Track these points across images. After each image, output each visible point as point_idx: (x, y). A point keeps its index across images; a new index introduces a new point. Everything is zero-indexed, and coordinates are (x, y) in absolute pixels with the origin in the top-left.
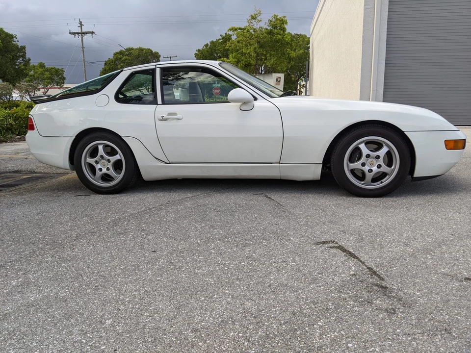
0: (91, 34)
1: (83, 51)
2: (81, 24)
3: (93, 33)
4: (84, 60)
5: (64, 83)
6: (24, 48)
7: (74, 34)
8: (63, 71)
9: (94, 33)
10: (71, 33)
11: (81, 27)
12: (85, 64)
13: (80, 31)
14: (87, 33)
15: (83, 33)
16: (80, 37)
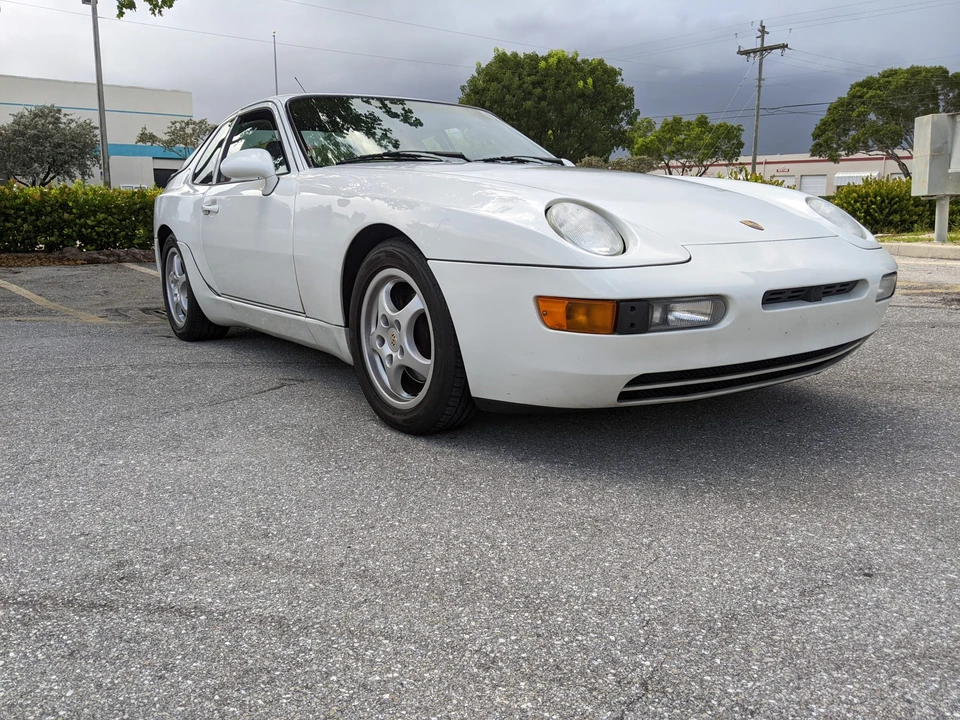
0: (780, 50)
1: (760, 87)
2: (763, 31)
3: (784, 47)
4: (758, 105)
5: (738, 154)
6: (630, 91)
7: (747, 53)
8: (740, 129)
9: (787, 46)
10: (740, 53)
11: (762, 37)
12: (760, 113)
13: (759, 46)
14: (772, 48)
15: (764, 50)
16: (758, 57)
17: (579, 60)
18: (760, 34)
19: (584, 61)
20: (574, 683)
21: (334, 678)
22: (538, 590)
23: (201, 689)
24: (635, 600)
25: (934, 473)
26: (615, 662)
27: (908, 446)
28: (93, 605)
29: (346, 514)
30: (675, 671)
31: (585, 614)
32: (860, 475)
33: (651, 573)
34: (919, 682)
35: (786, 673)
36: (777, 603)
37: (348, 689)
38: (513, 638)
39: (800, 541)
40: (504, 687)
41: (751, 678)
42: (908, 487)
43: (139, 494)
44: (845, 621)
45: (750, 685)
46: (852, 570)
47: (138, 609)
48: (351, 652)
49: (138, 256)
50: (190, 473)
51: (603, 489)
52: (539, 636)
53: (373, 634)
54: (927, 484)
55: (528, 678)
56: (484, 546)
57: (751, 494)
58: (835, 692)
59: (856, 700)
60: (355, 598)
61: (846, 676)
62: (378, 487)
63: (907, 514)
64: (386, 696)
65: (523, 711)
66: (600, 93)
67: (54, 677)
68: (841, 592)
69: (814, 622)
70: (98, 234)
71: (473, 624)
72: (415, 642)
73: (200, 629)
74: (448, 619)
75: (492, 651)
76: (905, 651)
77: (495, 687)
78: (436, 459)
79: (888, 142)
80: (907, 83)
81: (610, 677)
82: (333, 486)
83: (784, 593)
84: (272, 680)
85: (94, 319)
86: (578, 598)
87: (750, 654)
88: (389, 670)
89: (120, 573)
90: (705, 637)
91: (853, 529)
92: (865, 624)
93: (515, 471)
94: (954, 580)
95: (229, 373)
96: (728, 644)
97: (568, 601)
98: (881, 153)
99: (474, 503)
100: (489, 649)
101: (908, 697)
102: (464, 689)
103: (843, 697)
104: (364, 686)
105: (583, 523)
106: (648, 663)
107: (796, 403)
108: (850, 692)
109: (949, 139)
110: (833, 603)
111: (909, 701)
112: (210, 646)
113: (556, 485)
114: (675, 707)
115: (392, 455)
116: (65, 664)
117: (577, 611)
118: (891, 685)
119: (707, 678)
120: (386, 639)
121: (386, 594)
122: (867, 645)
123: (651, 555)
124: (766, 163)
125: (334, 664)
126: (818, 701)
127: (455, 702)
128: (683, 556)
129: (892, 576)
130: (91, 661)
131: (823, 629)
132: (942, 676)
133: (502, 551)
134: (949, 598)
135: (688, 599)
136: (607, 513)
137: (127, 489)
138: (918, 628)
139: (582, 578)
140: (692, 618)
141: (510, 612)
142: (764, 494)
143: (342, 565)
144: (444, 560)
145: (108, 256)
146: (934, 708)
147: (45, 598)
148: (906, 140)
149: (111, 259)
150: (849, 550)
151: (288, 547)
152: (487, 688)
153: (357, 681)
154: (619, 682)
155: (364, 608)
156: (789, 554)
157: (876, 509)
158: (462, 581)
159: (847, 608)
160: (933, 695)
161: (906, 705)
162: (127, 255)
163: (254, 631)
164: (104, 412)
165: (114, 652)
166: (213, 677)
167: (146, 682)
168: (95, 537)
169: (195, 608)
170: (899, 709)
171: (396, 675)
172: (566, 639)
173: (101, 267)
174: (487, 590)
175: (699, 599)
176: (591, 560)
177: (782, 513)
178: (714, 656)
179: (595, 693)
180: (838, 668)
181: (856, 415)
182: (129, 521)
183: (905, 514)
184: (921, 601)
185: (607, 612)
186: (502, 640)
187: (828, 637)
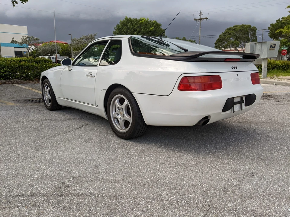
0: (206, 19)
2: (201, 14)
3: (207, 18)
4: (200, 35)
6: (164, 30)
7: (196, 20)
11: (201, 15)
13: (200, 18)
14: (204, 19)
15: (201, 19)
16: (200, 21)
17: (149, 20)
18: (200, 15)
19: (150, 21)
20: (193, 207)
21: (134, 210)
22: (176, 183)
23: (102, 215)
24: (200, 185)
25: (263, 147)
26: (200, 201)
27: (255, 140)
28: (62, 195)
29: (118, 165)
30: (215, 202)
31: (190, 189)
32: (245, 148)
33: (202, 178)
34: (269, 201)
35: (240, 201)
36: (234, 184)
37: (139, 212)
38: (174, 197)
39: (235, 167)
40: (177, 209)
41: (233, 203)
42: (257, 151)
43: (57, 162)
44: (250, 187)
45: (233, 204)
46: (249, 174)
47: (75, 195)
48: (136, 203)
49: (18, 82)
50: (68, 155)
51: (183, 155)
52: (180, 196)
53: (139, 198)
54: (262, 150)
55: (182, 206)
56: (158, 173)
57: (220, 155)
58: (252, 205)
59: (257, 206)
60: (131, 189)
61: (253, 200)
62: (123, 157)
63: (259, 158)
64: (149, 213)
65: (183, 214)
66: (155, 31)
67: (62, 215)
68: (248, 180)
69: (243, 188)
70: (4, 75)
71: (163, 193)
72: (151, 199)
73: (94, 199)
74: (157, 193)
75: (171, 200)
76: (265, 193)
77: (175, 209)
78: (136, 148)
79: (235, 46)
80: (241, 29)
81: (201, 205)
82: (110, 157)
83: (235, 181)
84: (119, 211)
85: (11, 104)
86: (186, 185)
87: (231, 197)
88: (147, 207)
89: (64, 185)
90: (220, 193)
91: (247, 163)
92: (255, 188)
93: (159, 151)
94: (272, 175)
95: (65, 122)
96: (225, 194)
97: (184, 186)
98: (233, 49)
99: (151, 161)
100: (170, 200)
101: (268, 204)
102: (167, 210)
103: (254, 205)
104: (143, 211)
105: (181, 165)
106: (208, 201)
107: (225, 128)
108: (255, 204)
109: (255, 49)
110: (247, 183)
111: (268, 205)
112: (99, 204)
113: (171, 154)
114: (218, 211)
115: (124, 147)
116: (63, 211)
117: (187, 189)
118: (264, 202)
119: (223, 203)
120: (143, 199)
121: (138, 187)
122: (256, 193)
123: (201, 173)
125: (133, 206)
126: (249, 207)
127: (166, 213)
128: (208, 173)
129: (258, 175)
130: (70, 210)
131: (246, 189)
132: (274, 199)
133: (163, 174)
134: (272, 180)
135: (213, 184)
136: (186, 162)
137: (53, 161)
138: (266, 188)
139: (186, 180)
140: (215, 189)
141: (171, 190)
142: (223, 155)
143: (123, 180)
144: (149, 177)
145: (8, 82)
146: (274, 206)
147: (48, 194)
148: (240, 45)
149: (9, 83)
150: (247, 169)
151: (106, 176)
152: (173, 209)
153: (140, 210)
154: (203, 206)
155: (134, 191)
156: (233, 171)
157: (251, 157)
158: (156, 183)
159: (250, 184)
160: (273, 203)
161: (268, 206)
162: (15, 81)
163: (109, 199)
164: (33, 136)
165: (75, 207)
166: (104, 212)
167: (87, 214)
168: (51, 176)
169: (90, 194)
170: (266, 207)
171: (149, 208)
172: (187, 196)
173: (7, 85)
174: (163, 184)
175: (215, 184)
176: (186, 175)
177: (229, 160)
178: (223, 198)
179: (198, 209)
180: (251, 199)
181: (241, 131)
182: (59, 170)
183: (258, 159)
184: (266, 181)
185: (195, 189)
186: (172, 197)
187: (247, 191)
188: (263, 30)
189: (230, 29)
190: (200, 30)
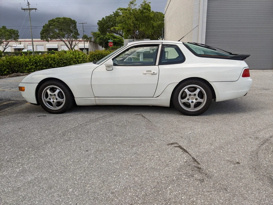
3: (36, 9)
4: (31, 25)
5: (18, 39)
7: (24, 9)
8: (18, 31)
10: (22, 9)
12: (32, 28)
13: (28, 8)
14: (32, 9)
15: (30, 9)
16: (28, 11)
18: (28, 4)
79: (61, 37)
80: (63, 21)
98: (59, 40)
124: (25, 41)
188: (83, 23)
189: (53, 21)
190: (30, 20)
